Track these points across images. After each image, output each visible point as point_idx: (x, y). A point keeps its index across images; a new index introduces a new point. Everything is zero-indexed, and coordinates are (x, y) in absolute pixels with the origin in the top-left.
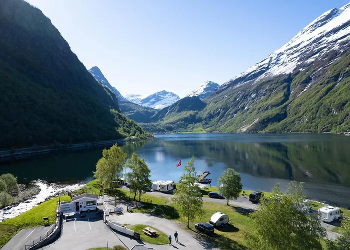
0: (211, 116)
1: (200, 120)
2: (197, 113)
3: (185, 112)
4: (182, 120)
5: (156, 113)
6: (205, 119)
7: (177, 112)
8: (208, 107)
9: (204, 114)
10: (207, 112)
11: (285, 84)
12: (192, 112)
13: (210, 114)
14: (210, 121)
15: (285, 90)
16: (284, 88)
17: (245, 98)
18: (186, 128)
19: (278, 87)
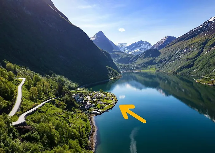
0: (161, 61)
1: (155, 63)
2: (154, 59)
3: (147, 59)
4: (145, 63)
5: (133, 58)
6: (158, 63)
7: (144, 58)
8: (161, 56)
9: (158, 60)
10: (160, 59)
11: (202, 46)
12: (151, 58)
13: (161, 60)
14: (160, 64)
15: (201, 50)
16: (200, 48)
17: (181, 52)
18: (146, 68)
19: (197, 47)
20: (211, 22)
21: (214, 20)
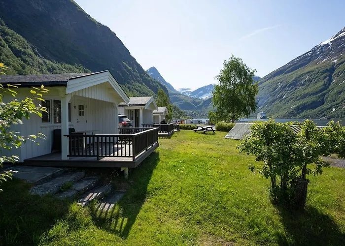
5: (202, 102)
11: (327, 74)
15: (326, 80)
16: (325, 77)
19: (318, 77)
20: (327, 45)
21: (331, 42)
